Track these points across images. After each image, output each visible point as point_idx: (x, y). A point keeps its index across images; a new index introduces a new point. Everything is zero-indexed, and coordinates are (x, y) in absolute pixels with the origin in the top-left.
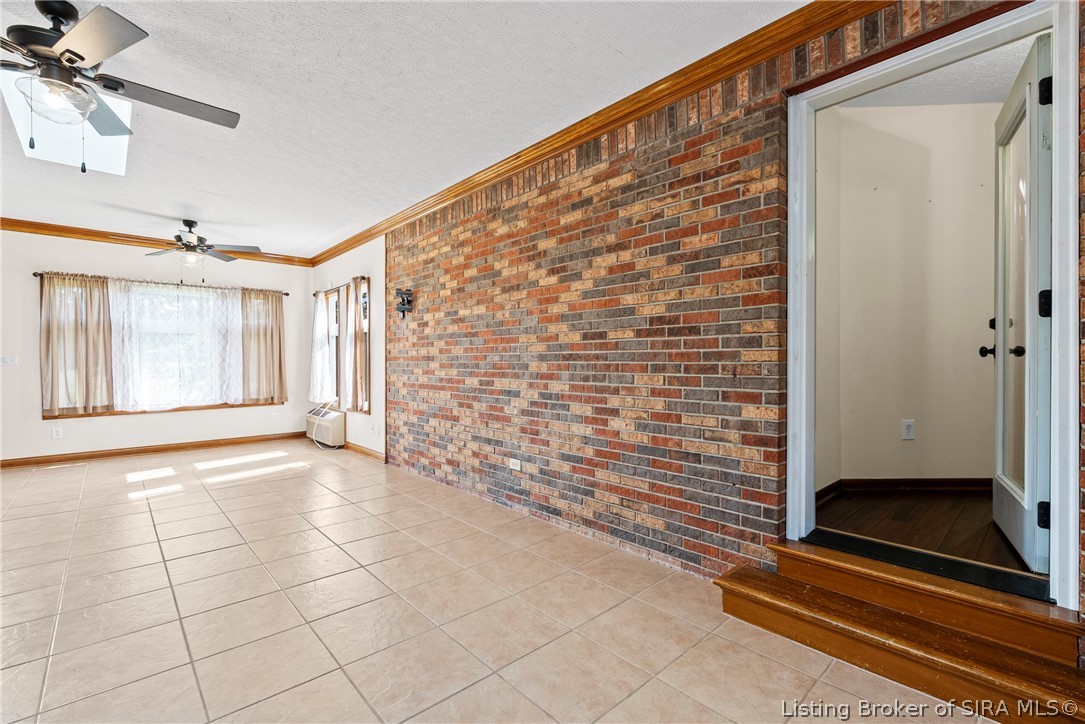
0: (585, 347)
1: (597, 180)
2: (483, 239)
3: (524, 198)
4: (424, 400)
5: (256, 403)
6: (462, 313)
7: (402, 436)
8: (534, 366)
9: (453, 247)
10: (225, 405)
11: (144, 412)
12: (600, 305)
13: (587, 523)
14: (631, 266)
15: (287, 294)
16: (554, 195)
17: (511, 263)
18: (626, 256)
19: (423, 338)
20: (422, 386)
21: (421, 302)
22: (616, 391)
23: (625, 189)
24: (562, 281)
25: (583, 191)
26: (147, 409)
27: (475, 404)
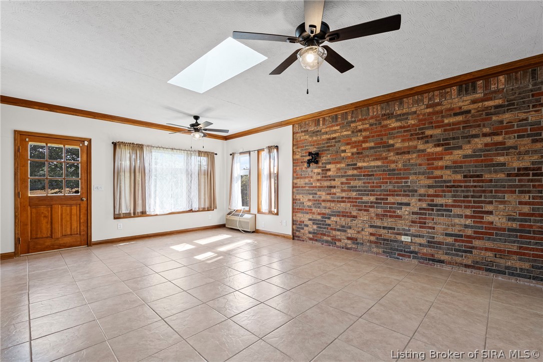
0: (465, 182)
1: (474, 102)
2: (379, 129)
3: (414, 109)
4: (325, 208)
5: (204, 210)
6: (360, 164)
7: (307, 226)
8: (422, 191)
9: (353, 132)
10: (191, 211)
11: (156, 215)
12: (476, 161)
13: (467, 266)
14: (503, 143)
15: (216, 154)
16: (438, 108)
17: (403, 141)
18: (499, 139)
19: (325, 177)
20: (324, 201)
21: (324, 159)
22: (491, 203)
23: (496, 107)
24: (446, 149)
25: (463, 107)
26: (158, 213)
27: (370, 209)
